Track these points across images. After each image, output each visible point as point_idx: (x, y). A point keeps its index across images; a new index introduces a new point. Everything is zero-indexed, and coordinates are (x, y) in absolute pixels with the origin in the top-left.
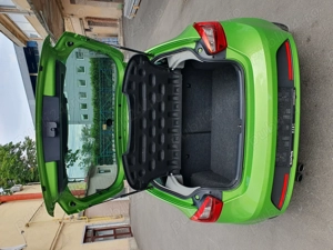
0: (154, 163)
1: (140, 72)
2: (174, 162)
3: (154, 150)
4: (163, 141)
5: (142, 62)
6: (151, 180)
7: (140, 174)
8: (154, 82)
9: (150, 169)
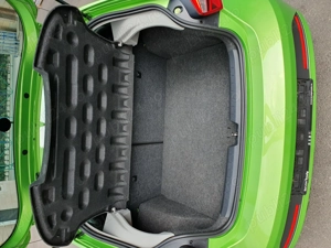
0: (87, 195)
1: (69, 37)
2: (118, 190)
3: (88, 173)
4: (102, 156)
5: (72, 22)
6: (82, 224)
7: (63, 217)
8: (91, 59)
9: (80, 205)
